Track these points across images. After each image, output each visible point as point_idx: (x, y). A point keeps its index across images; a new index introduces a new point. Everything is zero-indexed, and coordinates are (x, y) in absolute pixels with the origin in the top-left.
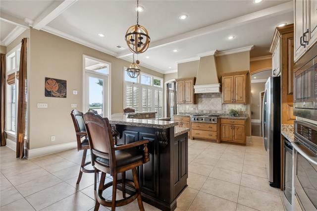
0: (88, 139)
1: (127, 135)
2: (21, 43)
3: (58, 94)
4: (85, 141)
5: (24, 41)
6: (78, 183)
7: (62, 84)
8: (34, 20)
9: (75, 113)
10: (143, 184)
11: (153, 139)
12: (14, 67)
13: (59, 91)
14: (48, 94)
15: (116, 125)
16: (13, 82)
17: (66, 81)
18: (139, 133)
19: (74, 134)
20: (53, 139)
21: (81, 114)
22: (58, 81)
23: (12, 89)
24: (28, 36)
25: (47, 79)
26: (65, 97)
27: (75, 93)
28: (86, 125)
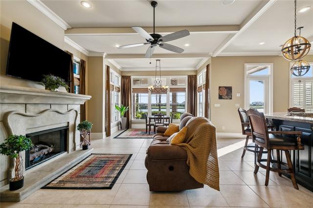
0: (250, 128)
1: (283, 128)
2: (206, 68)
3: (226, 97)
4: (248, 130)
5: (208, 67)
6: (242, 157)
7: (229, 89)
8: (213, 52)
9: (241, 110)
10: (299, 170)
11: (310, 134)
12: (201, 82)
13: (227, 95)
14: (220, 97)
15: (273, 119)
16: (201, 91)
17: (231, 87)
18: (295, 127)
19: (240, 123)
20: (224, 128)
21: (245, 111)
22: (226, 88)
23: (200, 95)
24: (210, 62)
25: (220, 87)
26: (231, 99)
27: (238, 95)
28: (249, 117)
